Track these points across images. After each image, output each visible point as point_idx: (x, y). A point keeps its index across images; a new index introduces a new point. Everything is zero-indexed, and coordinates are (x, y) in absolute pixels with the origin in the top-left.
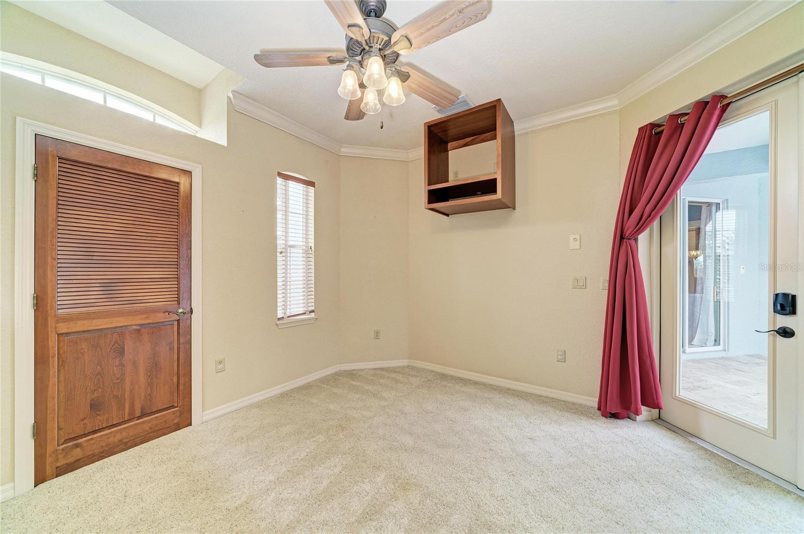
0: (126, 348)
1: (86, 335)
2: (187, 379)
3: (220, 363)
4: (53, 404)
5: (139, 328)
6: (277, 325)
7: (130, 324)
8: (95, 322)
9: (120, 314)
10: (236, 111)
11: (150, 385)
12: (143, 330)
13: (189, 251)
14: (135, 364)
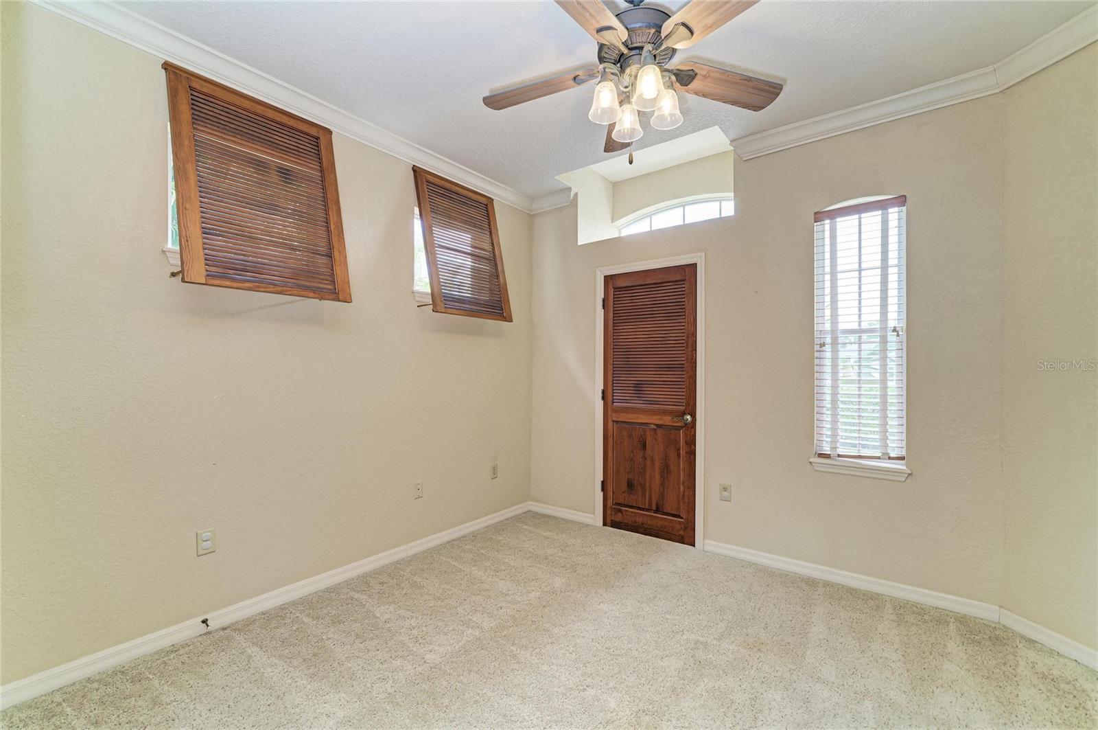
0: (647, 442)
1: (625, 425)
2: (691, 493)
3: (725, 489)
4: (610, 471)
5: (655, 427)
6: (811, 463)
7: (650, 422)
8: (630, 416)
9: (643, 411)
10: (745, 161)
11: (663, 484)
12: (659, 431)
13: (694, 352)
14: (652, 459)
